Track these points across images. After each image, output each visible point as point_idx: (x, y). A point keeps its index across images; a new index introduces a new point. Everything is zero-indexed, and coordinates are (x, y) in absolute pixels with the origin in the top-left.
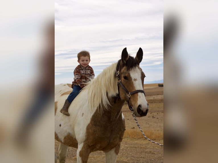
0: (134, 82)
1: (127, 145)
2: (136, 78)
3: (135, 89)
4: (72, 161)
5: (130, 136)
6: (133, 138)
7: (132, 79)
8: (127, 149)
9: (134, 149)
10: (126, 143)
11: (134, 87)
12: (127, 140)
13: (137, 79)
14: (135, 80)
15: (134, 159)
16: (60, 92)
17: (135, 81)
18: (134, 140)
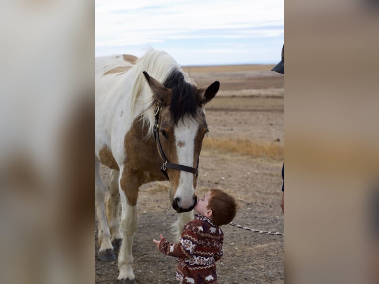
0: (178, 148)
1: (258, 169)
2: (182, 141)
3: (177, 162)
4: (145, 195)
5: (267, 154)
6: (272, 158)
7: (175, 140)
8: (255, 178)
9: (268, 177)
10: (258, 166)
11: (177, 156)
12: (262, 161)
13: (186, 142)
14: (181, 144)
15: (257, 197)
16: (105, 69)
17: (181, 147)
18: (274, 161)
